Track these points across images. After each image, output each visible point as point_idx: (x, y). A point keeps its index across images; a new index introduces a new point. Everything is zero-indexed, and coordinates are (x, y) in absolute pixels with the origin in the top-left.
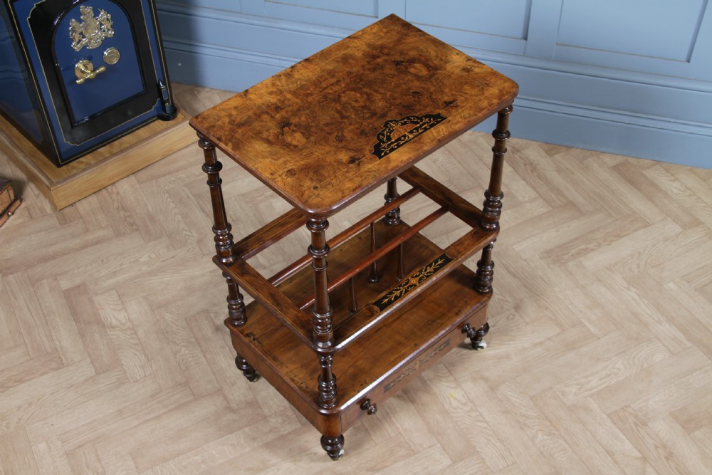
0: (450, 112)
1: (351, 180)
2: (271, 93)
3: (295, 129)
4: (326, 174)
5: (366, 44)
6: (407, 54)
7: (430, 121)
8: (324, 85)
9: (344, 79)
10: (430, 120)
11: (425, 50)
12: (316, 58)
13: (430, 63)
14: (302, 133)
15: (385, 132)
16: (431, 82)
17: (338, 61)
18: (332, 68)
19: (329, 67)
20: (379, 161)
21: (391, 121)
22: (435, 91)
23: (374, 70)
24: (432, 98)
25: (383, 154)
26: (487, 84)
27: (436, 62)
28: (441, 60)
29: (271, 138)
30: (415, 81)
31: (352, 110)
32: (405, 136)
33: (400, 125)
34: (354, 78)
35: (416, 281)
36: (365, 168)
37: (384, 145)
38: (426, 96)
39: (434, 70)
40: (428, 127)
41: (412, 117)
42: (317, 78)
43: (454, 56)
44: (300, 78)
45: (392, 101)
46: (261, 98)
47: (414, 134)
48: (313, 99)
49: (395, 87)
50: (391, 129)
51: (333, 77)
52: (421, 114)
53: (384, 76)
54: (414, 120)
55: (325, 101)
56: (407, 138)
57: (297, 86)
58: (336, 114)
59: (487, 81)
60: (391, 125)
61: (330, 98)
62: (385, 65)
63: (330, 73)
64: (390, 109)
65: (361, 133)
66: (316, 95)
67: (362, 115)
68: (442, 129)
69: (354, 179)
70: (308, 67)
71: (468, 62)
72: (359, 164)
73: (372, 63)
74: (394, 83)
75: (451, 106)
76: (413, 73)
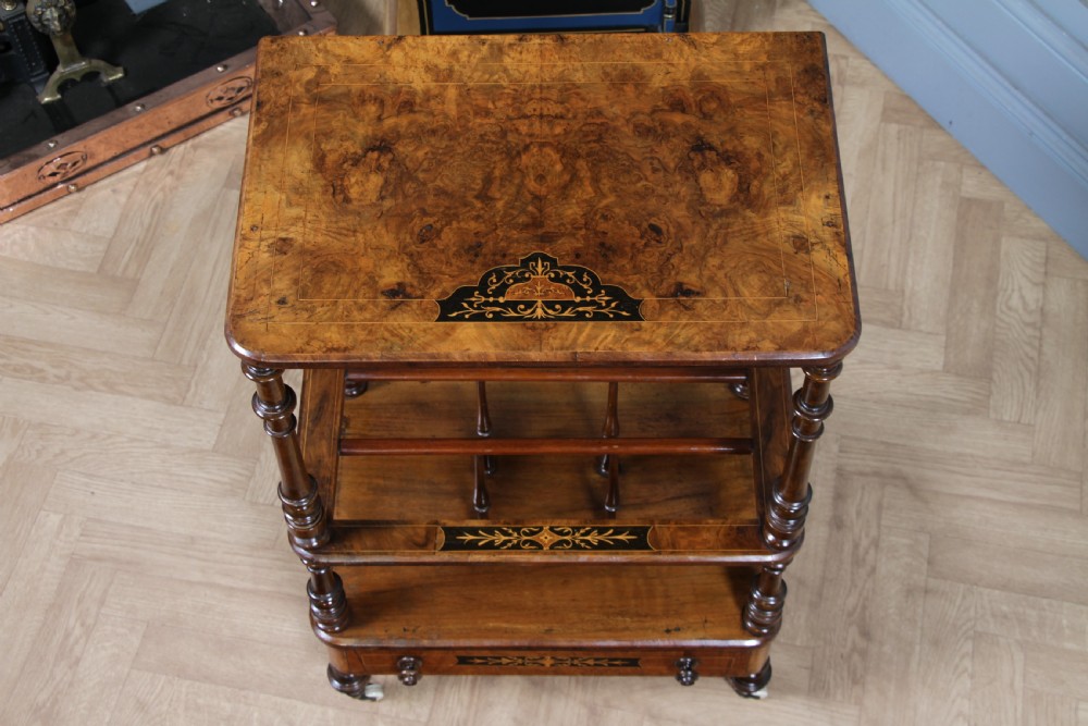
0: (662, 311)
1: (349, 328)
2: (430, 68)
3: (386, 165)
4: (327, 287)
5: (695, 69)
6: (740, 137)
8: (528, 110)
9: (575, 117)
10: (608, 303)
11: (780, 148)
12: (579, 45)
13: (756, 183)
14: (386, 181)
16: (708, 225)
17: (607, 75)
18: (583, 81)
19: (579, 77)
20: (431, 324)
21: (545, 258)
22: (692, 247)
23: (643, 131)
24: (668, 259)
25: (454, 314)
26: (798, 299)
27: (767, 189)
28: (783, 191)
29: (331, 158)
30: (683, 205)
31: (513, 190)
32: (530, 305)
33: (550, 278)
34: (592, 128)
35: (551, 540)
36: (395, 320)
37: (477, 298)
38: (663, 249)
39: (742, 204)
40: (587, 315)
41: (590, 274)
42: (533, 87)
43: (819, 197)
44: (509, 67)
45: (597, 217)
46: (406, 68)
47: (550, 312)
48: (481, 125)
49: (636, 193)
50: (527, 275)
51: (562, 103)
52: (610, 281)
53: (646, 158)
54: (584, 283)
55: (493, 142)
56: (529, 311)
57: (487, 81)
58: (479, 181)
59: (808, 292)
60: (537, 265)
61: (508, 142)
62: (674, 136)
63: (567, 90)
64: (574, 231)
65: (471, 248)
66: (492, 121)
67: (515, 213)
68: (606, 337)
69: (356, 329)
70: (547, 54)
71: (826, 227)
72: (396, 306)
73: (657, 116)
74: (645, 183)
75: (679, 301)
76: (702, 185)
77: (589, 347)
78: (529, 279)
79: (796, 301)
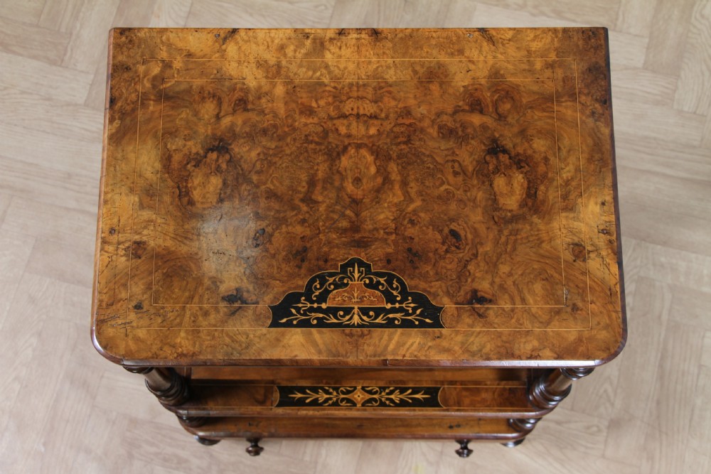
0: (458, 318)
1: (196, 334)
2: (261, 64)
3: (224, 166)
5: (493, 66)
6: (529, 141)
7: (414, 312)
8: (348, 107)
9: (387, 117)
10: (414, 309)
11: (564, 152)
12: (391, 41)
13: (542, 188)
14: (224, 183)
15: (331, 280)
16: (500, 231)
17: (415, 72)
18: (394, 79)
19: (391, 76)
20: (264, 330)
21: (361, 264)
22: (486, 253)
23: (447, 133)
24: (465, 266)
25: (284, 320)
26: (575, 308)
27: (552, 195)
28: (565, 197)
29: (177, 158)
30: (479, 210)
31: (333, 195)
32: (348, 311)
33: (365, 284)
34: (402, 129)
35: (362, 399)
36: (234, 325)
37: (304, 304)
38: (461, 255)
39: (530, 209)
40: (396, 322)
41: (399, 281)
42: (351, 85)
43: (596, 204)
44: (330, 64)
45: (406, 222)
46: (239, 62)
47: (365, 318)
48: (306, 125)
49: (439, 197)
50: (345, 281)
51: (376, 102)
52: (416, 287)
53: (448, 161)
54: (394, 289)
55: (317, 143)
56: (348, 317)
57: (311, 78)
58: (304, 184)
59: (583, 300)
60: (354, 272)
61: (329, 143)
62: (472, 139)
63: (381, 88)
64: (385, 236)
65: (298, 252)
66: (316, 120)
67: (336, 217)
68: (412, 345)
69: (201, 334)
70: (364, 49)
71: (601, 235)
72: (236, 311)
73: (460, 116)
74: (447, 187)
75: (474, 309)
76: (496, 189)
77: (398, 355)
78: (347, 284)
79: (573, 310)
